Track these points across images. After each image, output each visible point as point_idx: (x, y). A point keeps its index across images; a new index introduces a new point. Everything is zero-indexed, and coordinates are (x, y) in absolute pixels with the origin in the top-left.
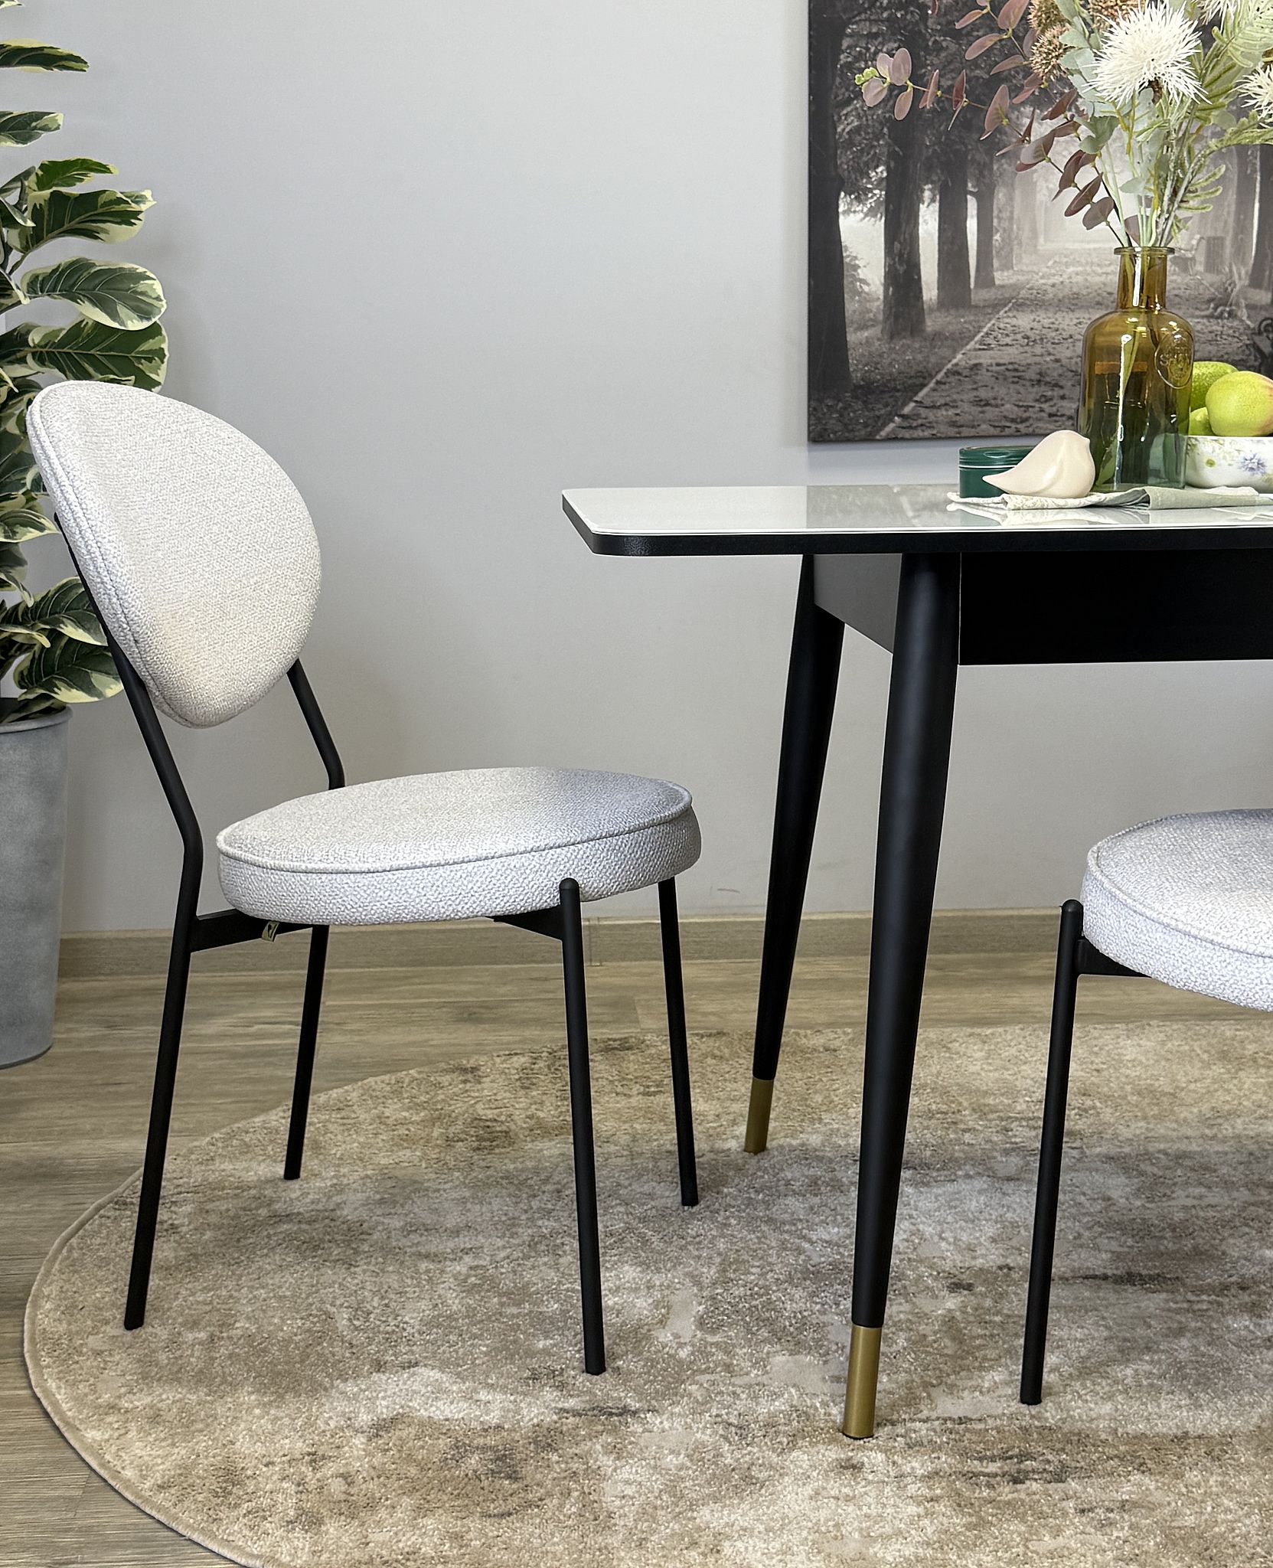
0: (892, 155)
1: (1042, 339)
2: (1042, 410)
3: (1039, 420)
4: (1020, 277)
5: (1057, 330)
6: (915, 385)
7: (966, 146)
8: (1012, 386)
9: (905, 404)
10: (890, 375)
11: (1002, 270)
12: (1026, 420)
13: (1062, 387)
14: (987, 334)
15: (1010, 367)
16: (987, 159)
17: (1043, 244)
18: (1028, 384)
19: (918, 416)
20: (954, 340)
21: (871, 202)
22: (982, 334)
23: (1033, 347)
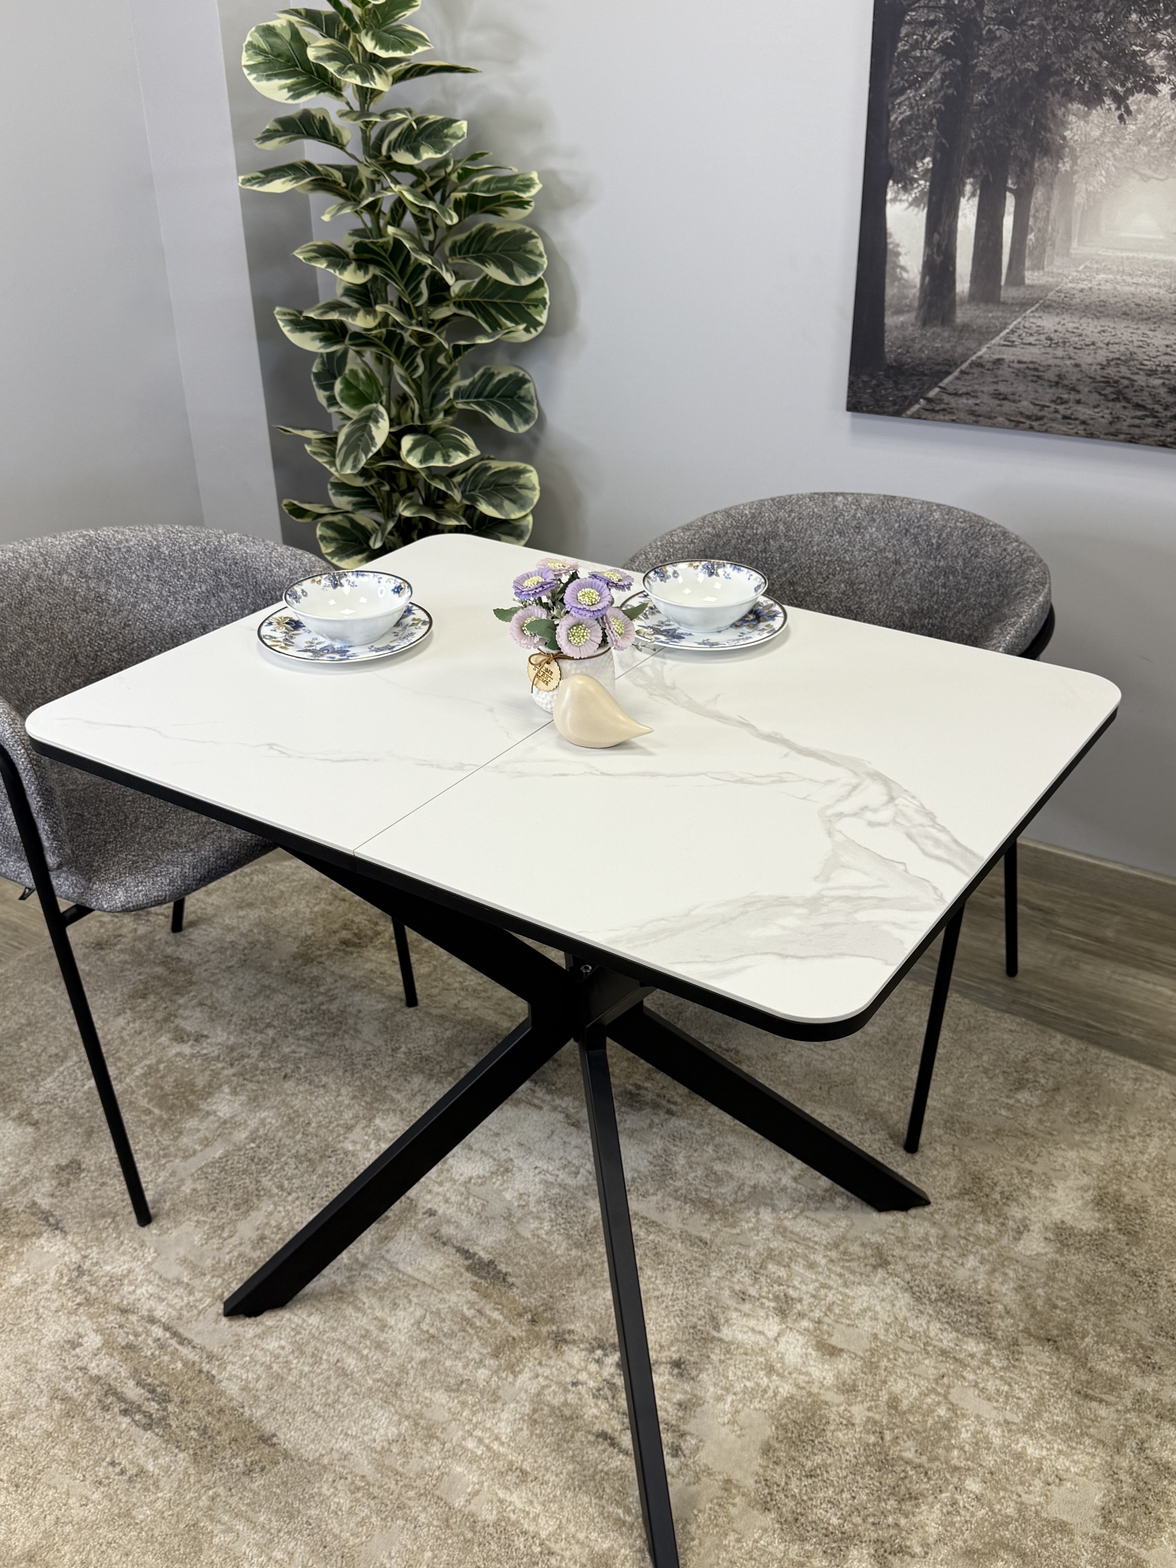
0: (939, 147)
1: (1064, 343)
2: (1056, 411)
3: (1054, 420)
4: (1050, 280)
5: (1081, 335)
6: (939, 372)
7: (1009, 141)
8: (1030, 384)
9: (930, 388)
10: (920, 359)
11: (1032, 270)
12: (1039, 419)
13: (1078, 392)
14: (1013, 332)
15: (1031, 366)
16: (1029, 158)
17: (1076, 248)
18: (1046, 384)
19: (941, 401)
20: (980, 333)
21: (915, 193)
22: (1007, 331)
23: (1055, 349)
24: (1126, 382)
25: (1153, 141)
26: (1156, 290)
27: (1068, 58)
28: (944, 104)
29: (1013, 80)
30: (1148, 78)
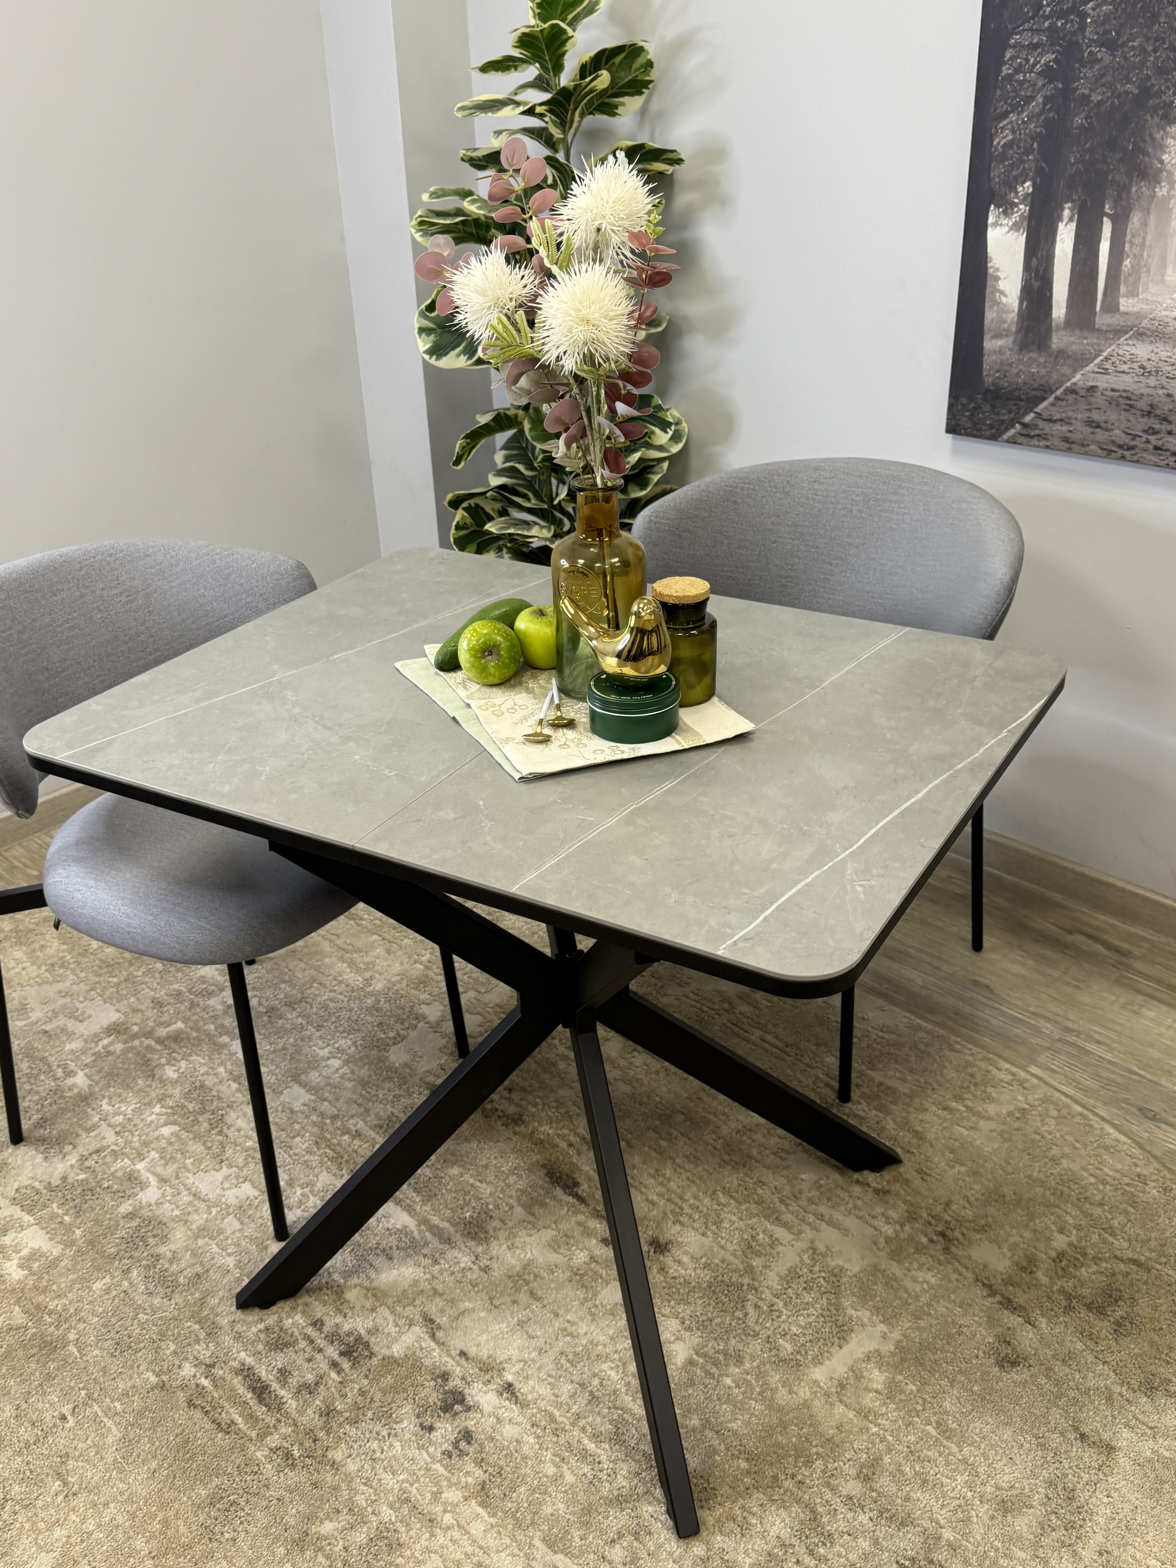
0: (1039, 171)
1: (1157, 372)
2: (1148, 442)
3: (1145, 450)
4: (1145, 307)
5: (1173, 365)
6: (1035, 397)
7: (1108, 165)
8: (1123, 413)
9: (1026, 414)
10: (1017, 384)
11: (1127, 297)
13: (1170, 422)
14: (1107, 359)
15: (1124, 394)
16: (1127, 183)
17: (1170, 275)
18: (1138, 413)
19: (1036, 426)
20: (1075, 359)
21: (1016, 217)
22: (1101, 358)
23: (1147, 378)
27: (1167, 80)
28: (1046, 129)
29: (1113, 103)
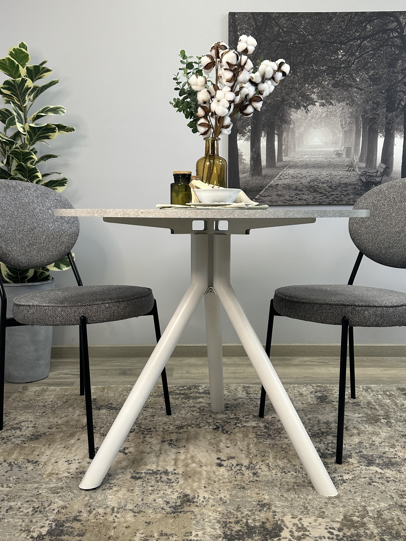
0: (253, 123)
1: (297, 177)
2: (297, 198)
3: (296, 201)
4: (290, 159)
5: (301, 174)
6: (259, 189)
7: (274, 120)
8: (288, 191)
9: (256, 195)
10: (252, 186)
11: (285, 156)
12: (292, 200)
13: (303, 191)
14: (281, 175)
15: (287, 185)
16: (281, 125)
17: (297, 149)
18: (292, 190)
19: (260, 199)
20: (270, 177)
21: (246, 137)
22: (279, 175)
23: (294, 179)
24: (316, 186)
25: (316, 118)
26: (322, 159)
27: (289, 97)
29: (274, 103)
30: (313, 101)
